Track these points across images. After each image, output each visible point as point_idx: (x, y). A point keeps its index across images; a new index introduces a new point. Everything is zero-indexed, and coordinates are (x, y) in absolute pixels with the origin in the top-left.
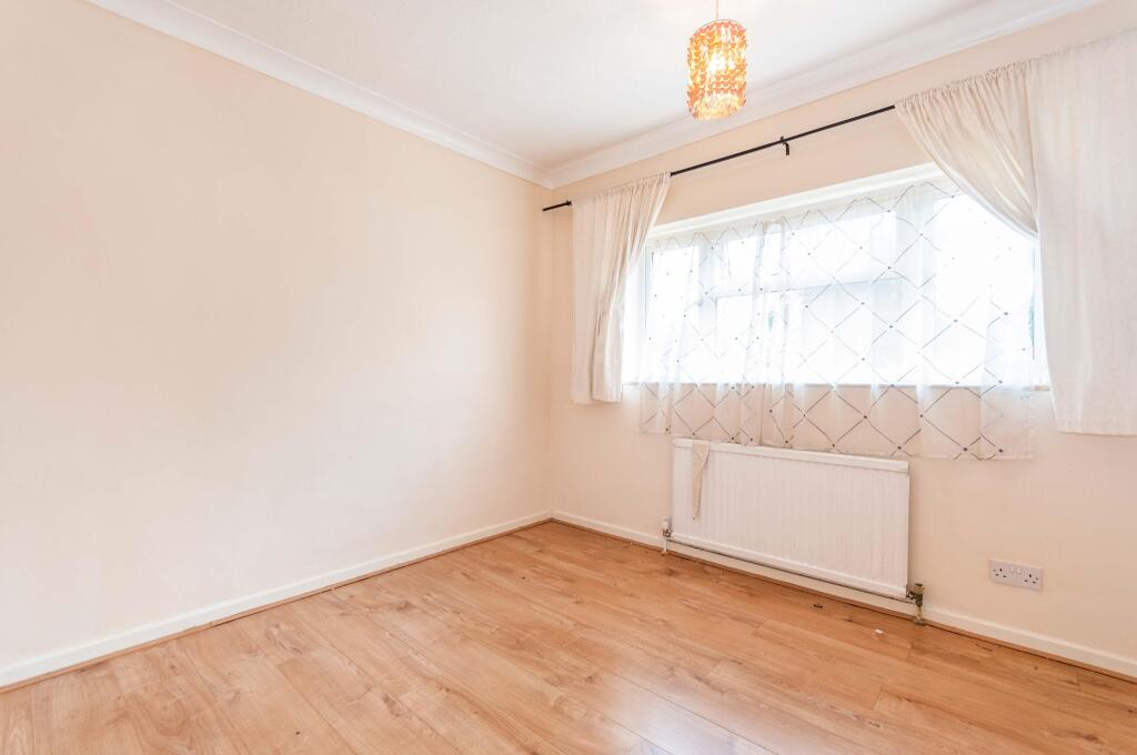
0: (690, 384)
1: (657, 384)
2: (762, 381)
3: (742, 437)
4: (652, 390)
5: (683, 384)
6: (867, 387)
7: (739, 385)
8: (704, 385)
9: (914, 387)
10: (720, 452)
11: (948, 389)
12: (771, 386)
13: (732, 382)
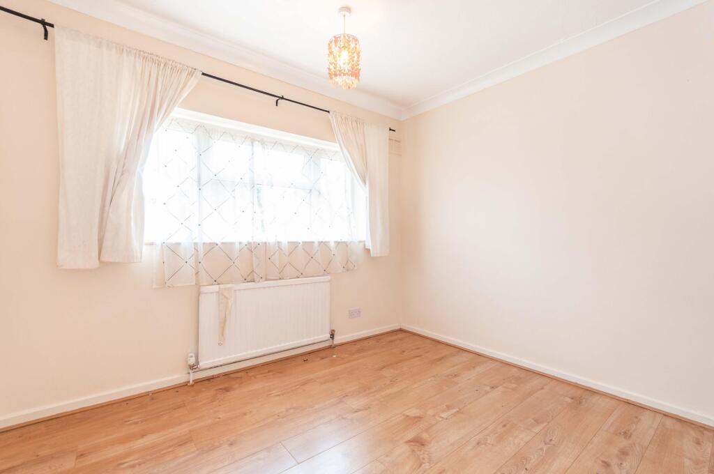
0: (210, 243)
1: (179, 244)
2: (264, 240)
3: (256, 278)
4: (173, 249)
5: (204, 243)
6: (312, 243)
7: (249, 243)
8: (223, 243)
9: (329, 242)
10: (239, 290)
11: (339, 243)
12: (269, 243)
13: (245, 242)
